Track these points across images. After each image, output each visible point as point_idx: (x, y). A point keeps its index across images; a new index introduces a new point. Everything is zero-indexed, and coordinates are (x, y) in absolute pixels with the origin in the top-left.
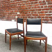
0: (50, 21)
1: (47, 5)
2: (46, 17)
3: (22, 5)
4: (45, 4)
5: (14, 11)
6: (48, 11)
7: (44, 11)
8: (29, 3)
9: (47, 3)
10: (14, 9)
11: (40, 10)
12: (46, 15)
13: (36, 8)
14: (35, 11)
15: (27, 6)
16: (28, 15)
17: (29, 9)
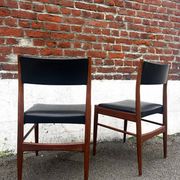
0: (135, 74)
1: (128, 32)
3: (45, 13)
4: (123, 26)
7: (121, 44)
14: (98, 43)
15: (68, 21)
17: (76, 34)
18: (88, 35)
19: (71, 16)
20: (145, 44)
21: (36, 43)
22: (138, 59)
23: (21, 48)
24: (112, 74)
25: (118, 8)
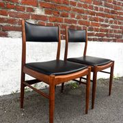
0: (105, 37)
1: (104, 8)
2: (101, 30)
4: (101, 4)
7: (99, 17)
9: (103, 2)
12: (102, 25)
17: (73, 7)
18: (80, 8)
20: (113, 17)
21: (46, 12)
24: (92, 37)
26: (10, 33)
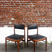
0: (41, 25)
3: (17, 12)
5: (7, 17)
6: (40, 18)
8: (24, 11)
9: (39, 12)
10: (7, 15)
11: (34, 17)
12: (38, 21)
13: (30, 15)
16: (24, 21)
17: (24, 16)
19: (23, 12)
20: (45, 17)
21: (15, 19)
22: (42, 22)
23: (12, 20)
25: (36, 8)
26: (4, 26)
